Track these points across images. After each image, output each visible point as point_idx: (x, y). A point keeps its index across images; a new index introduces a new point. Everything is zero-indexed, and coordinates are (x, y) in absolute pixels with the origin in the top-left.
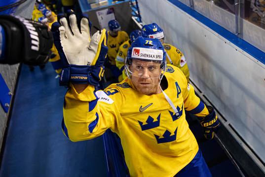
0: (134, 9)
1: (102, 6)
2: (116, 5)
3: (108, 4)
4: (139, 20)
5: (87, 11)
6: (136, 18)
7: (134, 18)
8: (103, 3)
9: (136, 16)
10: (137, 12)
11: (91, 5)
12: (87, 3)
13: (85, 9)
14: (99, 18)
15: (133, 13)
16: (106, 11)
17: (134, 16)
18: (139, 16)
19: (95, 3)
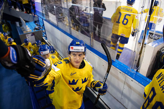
0: (44, 34)
1: (29, 32)
2: (35, 32)
3: (32, 31)
4: (46, 39)
5: (22, 34)
6: (45, 38)
7: (44, 38)
8: (29, 31)
9: (45, 37)
10: (45, 35)
11: (24, 32)
12: (21, 30)
13: (21, 33)
14: (27, 37)
15: (43, 36)
16: (31, 34)
17: (44, 37)
18: (46, 37)
19: (25, 31)
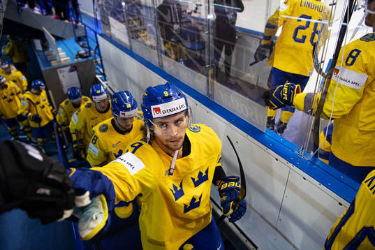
0: (97, 67)
1: (64, 63)
2: (78, 63)
3: (70, 62)
4: (103, 78)
5: (47, 68)
6: (101, 76)
7: (98, 77)
8: (64, 61)
9: (101, 74)
10: (101, 70)
11: (52, 62)
12: (47, 59)
13: (45, 66)
14: (61, 76)
15: (97, 71)
16: (68, 68)
17: (99, 74)
18: (104, 74)
19: (56, 60)
